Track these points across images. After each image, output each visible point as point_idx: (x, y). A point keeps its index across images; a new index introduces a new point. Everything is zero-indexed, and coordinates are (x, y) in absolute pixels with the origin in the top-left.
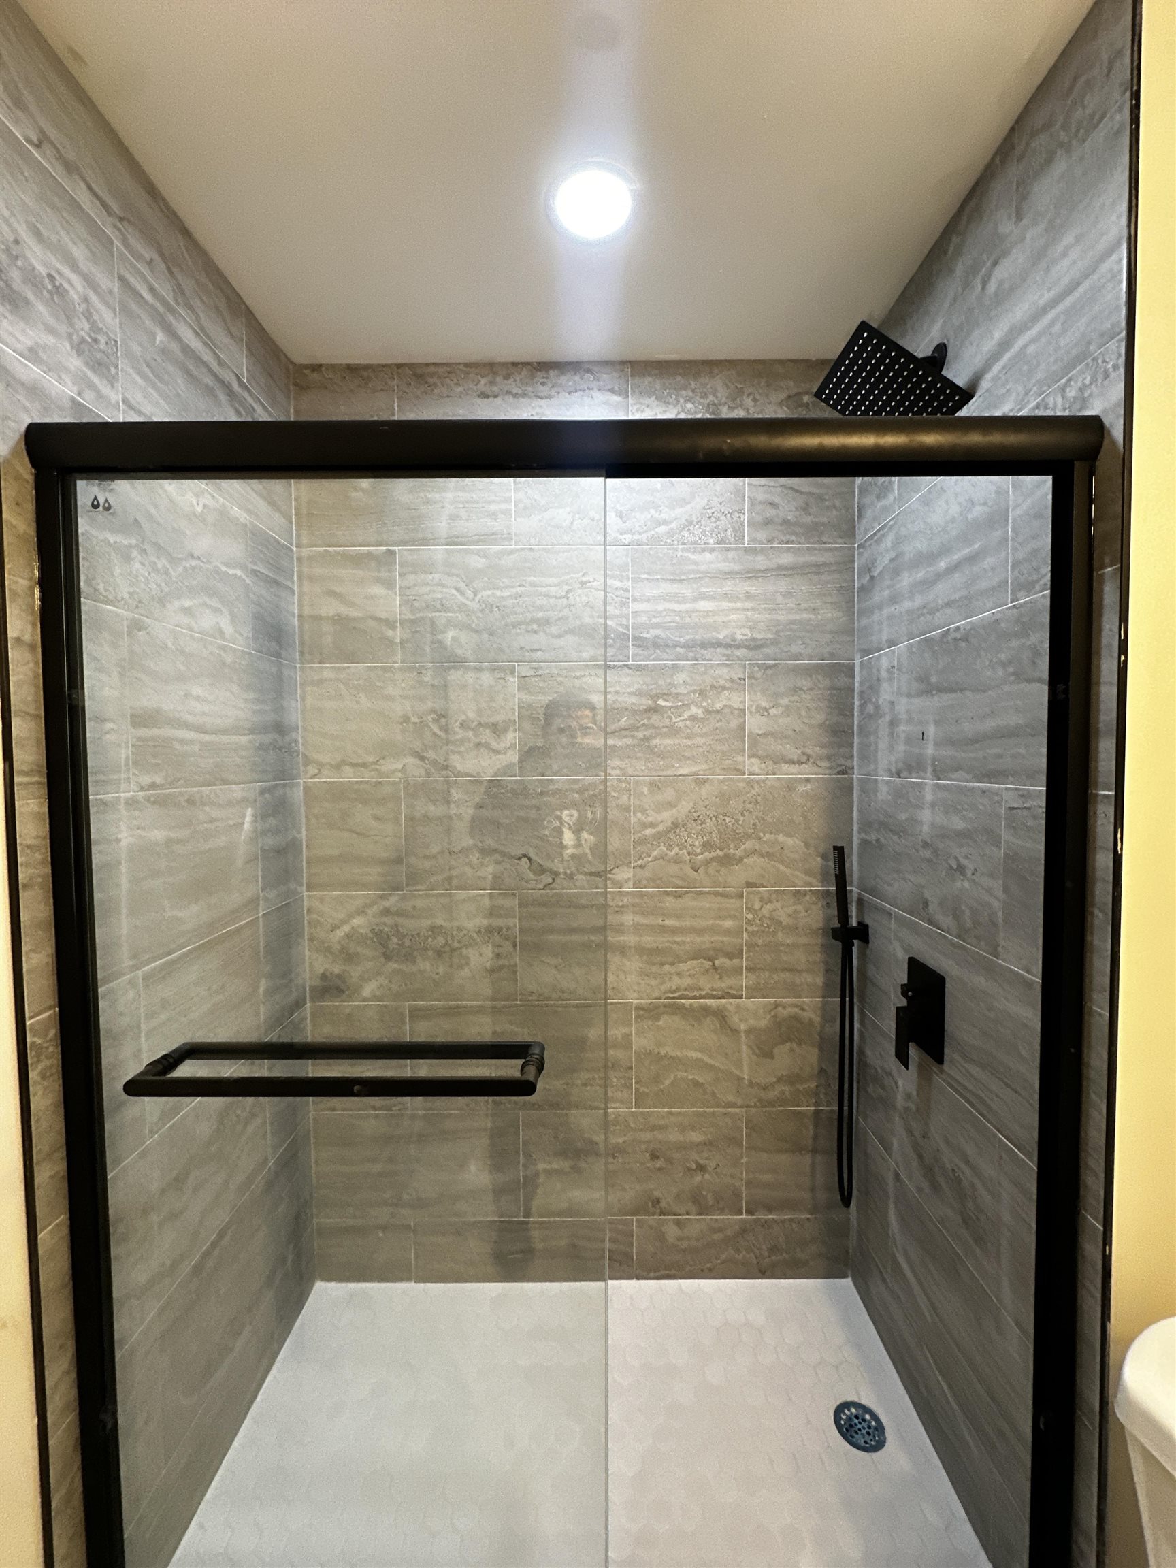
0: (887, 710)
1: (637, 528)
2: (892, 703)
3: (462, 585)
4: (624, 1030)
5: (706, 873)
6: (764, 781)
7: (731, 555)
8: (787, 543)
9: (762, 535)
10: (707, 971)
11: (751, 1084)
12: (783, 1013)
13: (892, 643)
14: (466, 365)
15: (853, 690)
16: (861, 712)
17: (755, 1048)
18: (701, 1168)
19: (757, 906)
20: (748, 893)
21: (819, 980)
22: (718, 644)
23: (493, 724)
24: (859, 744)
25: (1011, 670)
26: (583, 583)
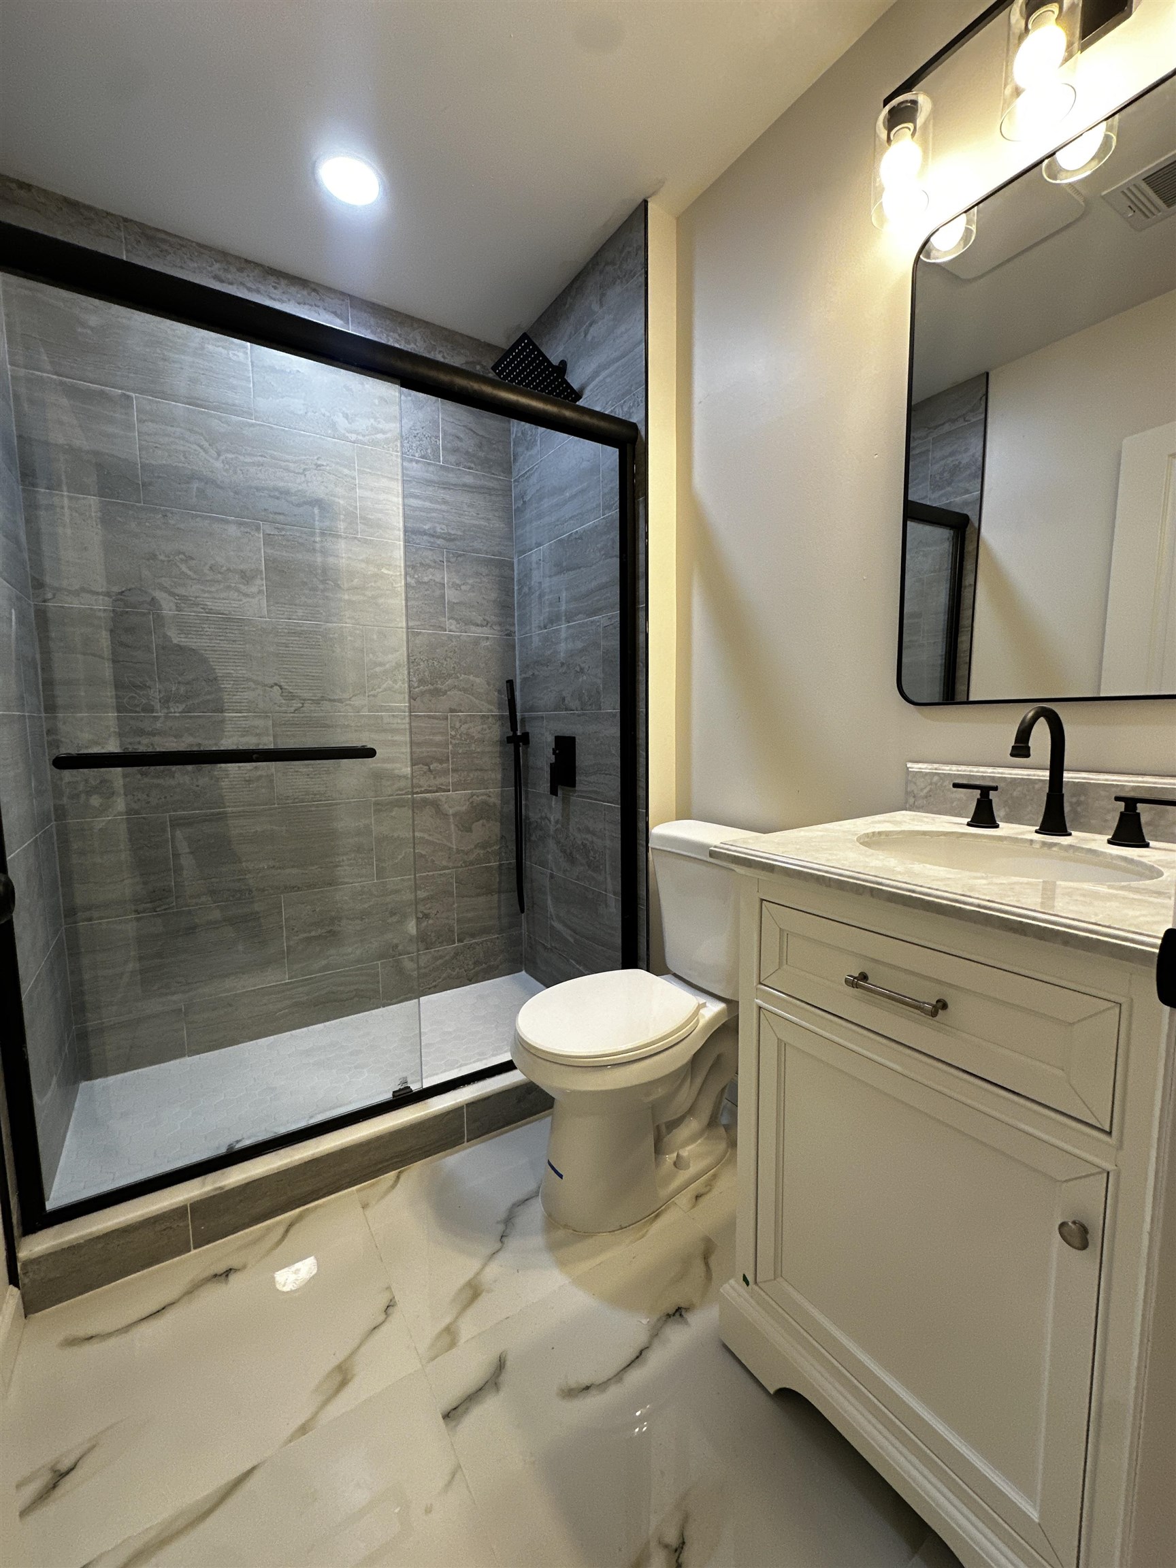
0: (537, 588)
1: (360, 431)
2: (540, 583)
3: (206, 444)
4: (367, 822)
5: (422, 701)
6: (459, 637)
7: (431, 469)
8: (469, 468)
9: (452, 458)
10: (425, 773)
11: (458, 851)
12: (477, 799)
13: (539, 545)
14: (199, 245)
15: (513, 579)
16: (519, 593)
17: (460, 827)
18: (426, 916)
19: (458, 725)
20: (451, 716)
21: (499, 776)
22: (424, 533)
23: (242, 571)
24: (518, 615)
25: (603, 552)
26: (318, 466)
